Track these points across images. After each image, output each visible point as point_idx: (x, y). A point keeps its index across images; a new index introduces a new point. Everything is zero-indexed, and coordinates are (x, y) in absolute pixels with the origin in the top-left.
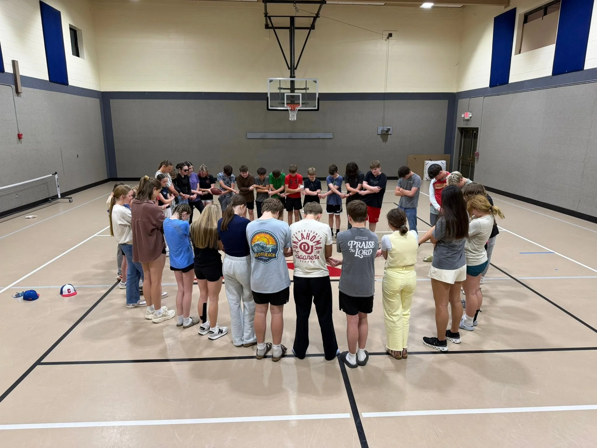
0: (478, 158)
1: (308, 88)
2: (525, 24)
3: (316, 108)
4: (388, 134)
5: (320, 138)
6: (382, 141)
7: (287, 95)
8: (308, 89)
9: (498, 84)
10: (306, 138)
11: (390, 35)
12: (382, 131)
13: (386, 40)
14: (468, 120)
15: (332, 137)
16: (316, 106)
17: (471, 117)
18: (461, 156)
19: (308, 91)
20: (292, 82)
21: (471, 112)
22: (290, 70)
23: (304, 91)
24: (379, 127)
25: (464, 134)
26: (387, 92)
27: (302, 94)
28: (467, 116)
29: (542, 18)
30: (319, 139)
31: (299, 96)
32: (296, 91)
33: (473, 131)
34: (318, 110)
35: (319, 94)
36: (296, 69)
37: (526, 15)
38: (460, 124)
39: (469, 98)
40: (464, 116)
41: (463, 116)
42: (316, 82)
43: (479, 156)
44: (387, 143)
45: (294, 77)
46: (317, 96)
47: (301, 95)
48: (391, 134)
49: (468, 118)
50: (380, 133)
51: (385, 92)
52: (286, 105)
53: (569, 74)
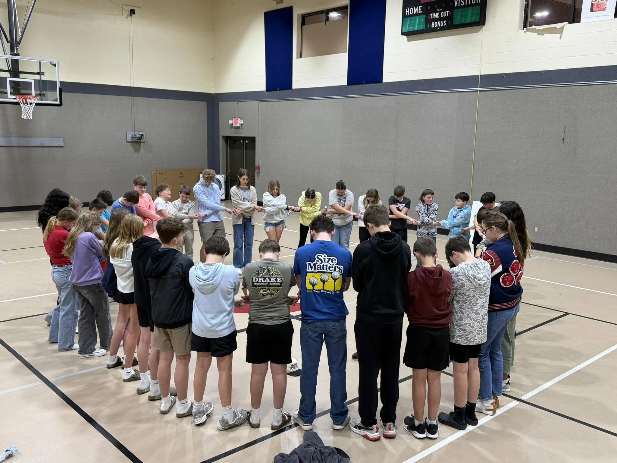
0: (259, 173)
1: (44, 73)
2: (304, 27)
3: (58, 102)
4: (141, 142)
5: (44, 145)
6: (133, 152)
7: (10, 81)
8: (44, 75)
9: (278, 89)
10: (21, 145)
11: (132, 12)
12: (132, 137)
13: (127, 18)
14: (238, 128)
15: (62, 144)
16: (57, 98)
17: (242, 124)
18: (229, 170)
19: (44, 78)
20: (15, 63)
21: (241, 118)
22: (9, 43)
23: (37, 77)
24: (128, 133)
25: (230, 144)
26: (134, 86)
27: (35, 80)
28: (236, 123)
29: (325, 23)
30: (43, 147)
31: (31, 83)
32: (21, 75)
33: (244, 141)
34: (60, 105)
35: (61, 83)
36: (19, 43)
37: (304, 16)
38: (225, 131)
39: (237, 102)
40: (232, 123)
41: (230, 122)
42: (55, 65)
43: (260, 170)
44: (140, 153)
45: (18, 55)
46: (58, 86)
47: (33, 82)
48: (144, 142)
49: (238, 125)
50: (130, 140)
51: (132, 86)
52: (9, 95)
53: (367, 85)
